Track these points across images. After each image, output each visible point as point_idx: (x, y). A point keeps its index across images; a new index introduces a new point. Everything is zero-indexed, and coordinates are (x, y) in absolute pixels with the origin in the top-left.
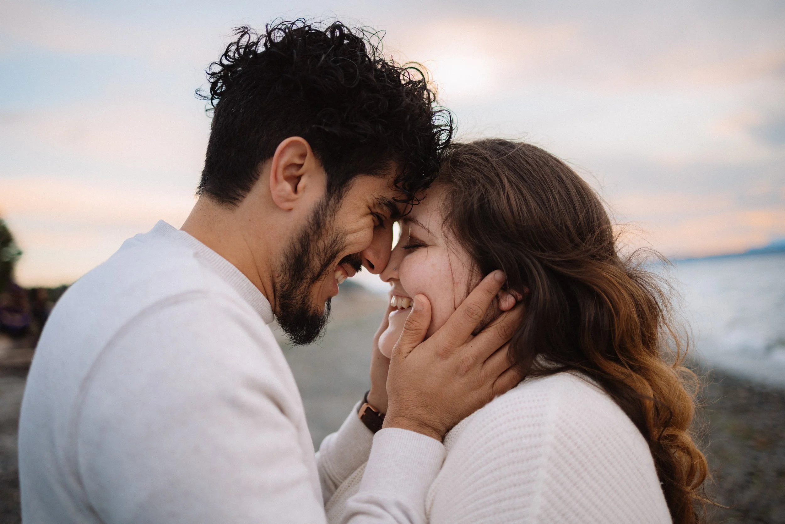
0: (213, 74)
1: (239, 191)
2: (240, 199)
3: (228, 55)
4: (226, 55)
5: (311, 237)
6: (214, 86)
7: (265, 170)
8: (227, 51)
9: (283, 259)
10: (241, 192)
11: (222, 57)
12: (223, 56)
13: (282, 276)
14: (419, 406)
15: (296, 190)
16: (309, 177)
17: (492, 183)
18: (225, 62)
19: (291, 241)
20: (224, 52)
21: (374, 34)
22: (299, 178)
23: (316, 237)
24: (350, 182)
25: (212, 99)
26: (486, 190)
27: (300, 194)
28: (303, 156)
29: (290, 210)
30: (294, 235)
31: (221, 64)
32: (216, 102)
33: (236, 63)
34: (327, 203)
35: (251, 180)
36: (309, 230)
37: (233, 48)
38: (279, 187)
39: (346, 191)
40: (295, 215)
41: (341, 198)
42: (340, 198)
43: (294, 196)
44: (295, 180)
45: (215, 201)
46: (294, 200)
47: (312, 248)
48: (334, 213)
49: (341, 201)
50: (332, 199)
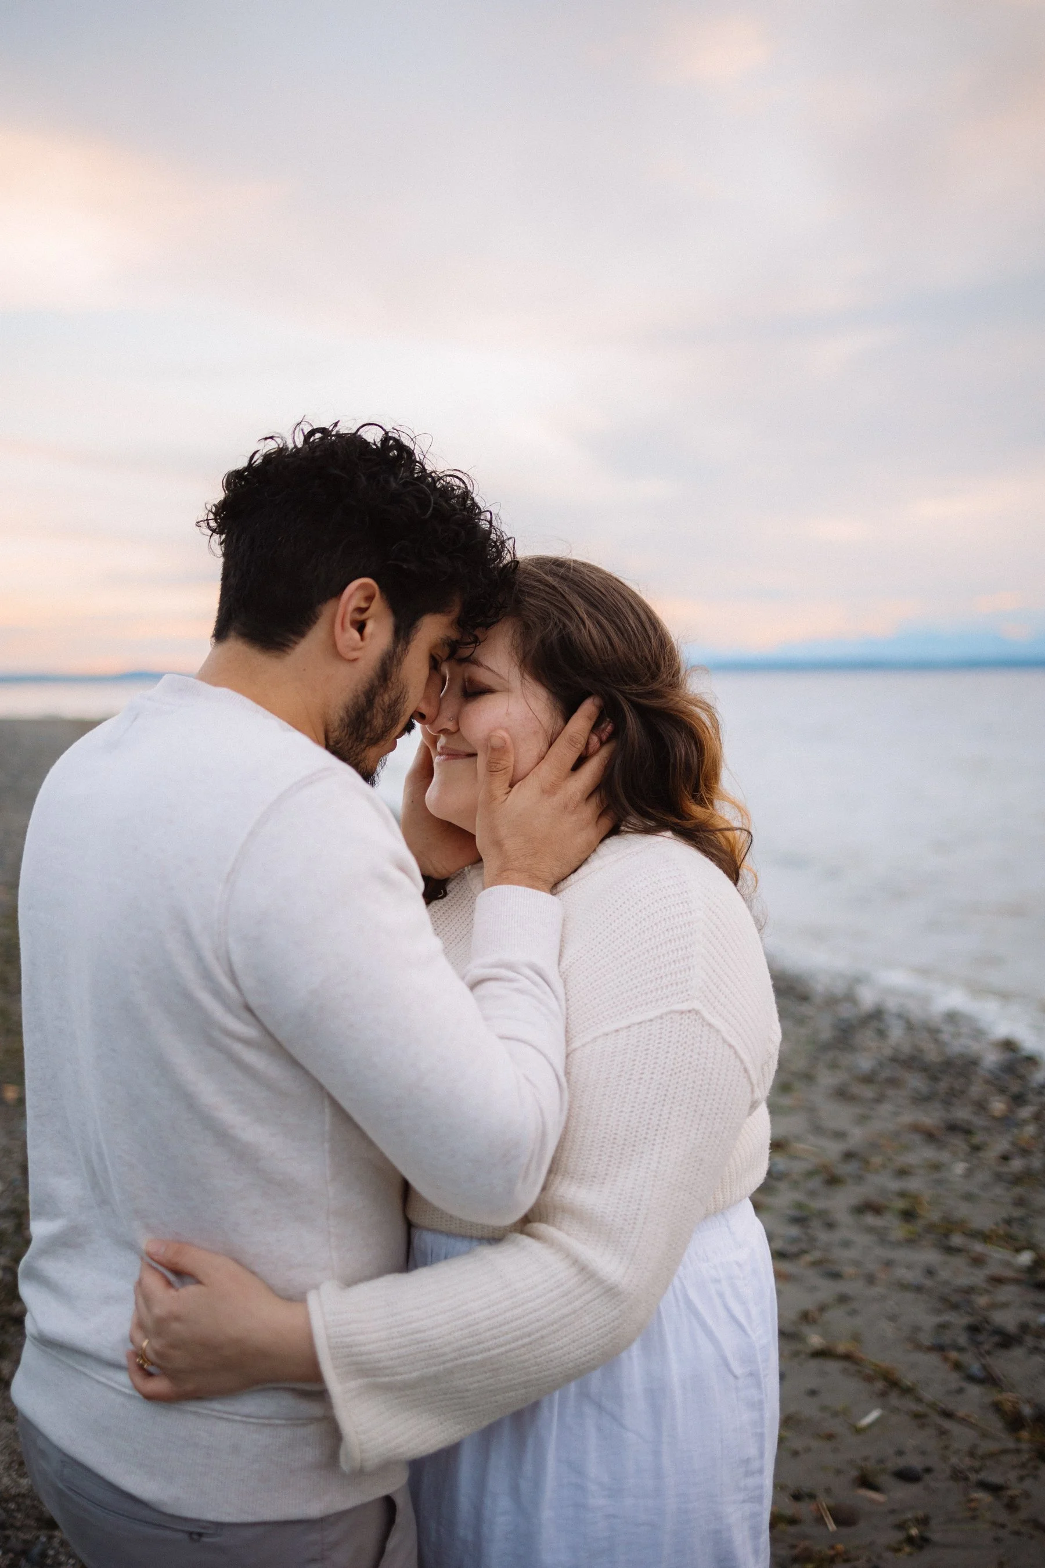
1: (290, 636)
2: (291, 645)
5: (377, 690)
9: (342, 713)
10: (292, 637)
15: (362, 637)
16: (375, 621)
17: (570, 618)
22: (364, 623)
23: (382, 691)
24: (419, 623)
26: (564, 625)
27: (367, 640)
28: (369, 599)
29: (355, 660)
34: (394, 650)
35: (307, 624)
36: (376, 683)
38: (347, 636)
39: (414, 634)
40: (361, 665)
42: (407, 644)
43: (361, 644)
44: (361, 627)
46: (360, 649)
47: (378, 700)
48: (400, 662)
49: (409, 647)
50: (400, 646)
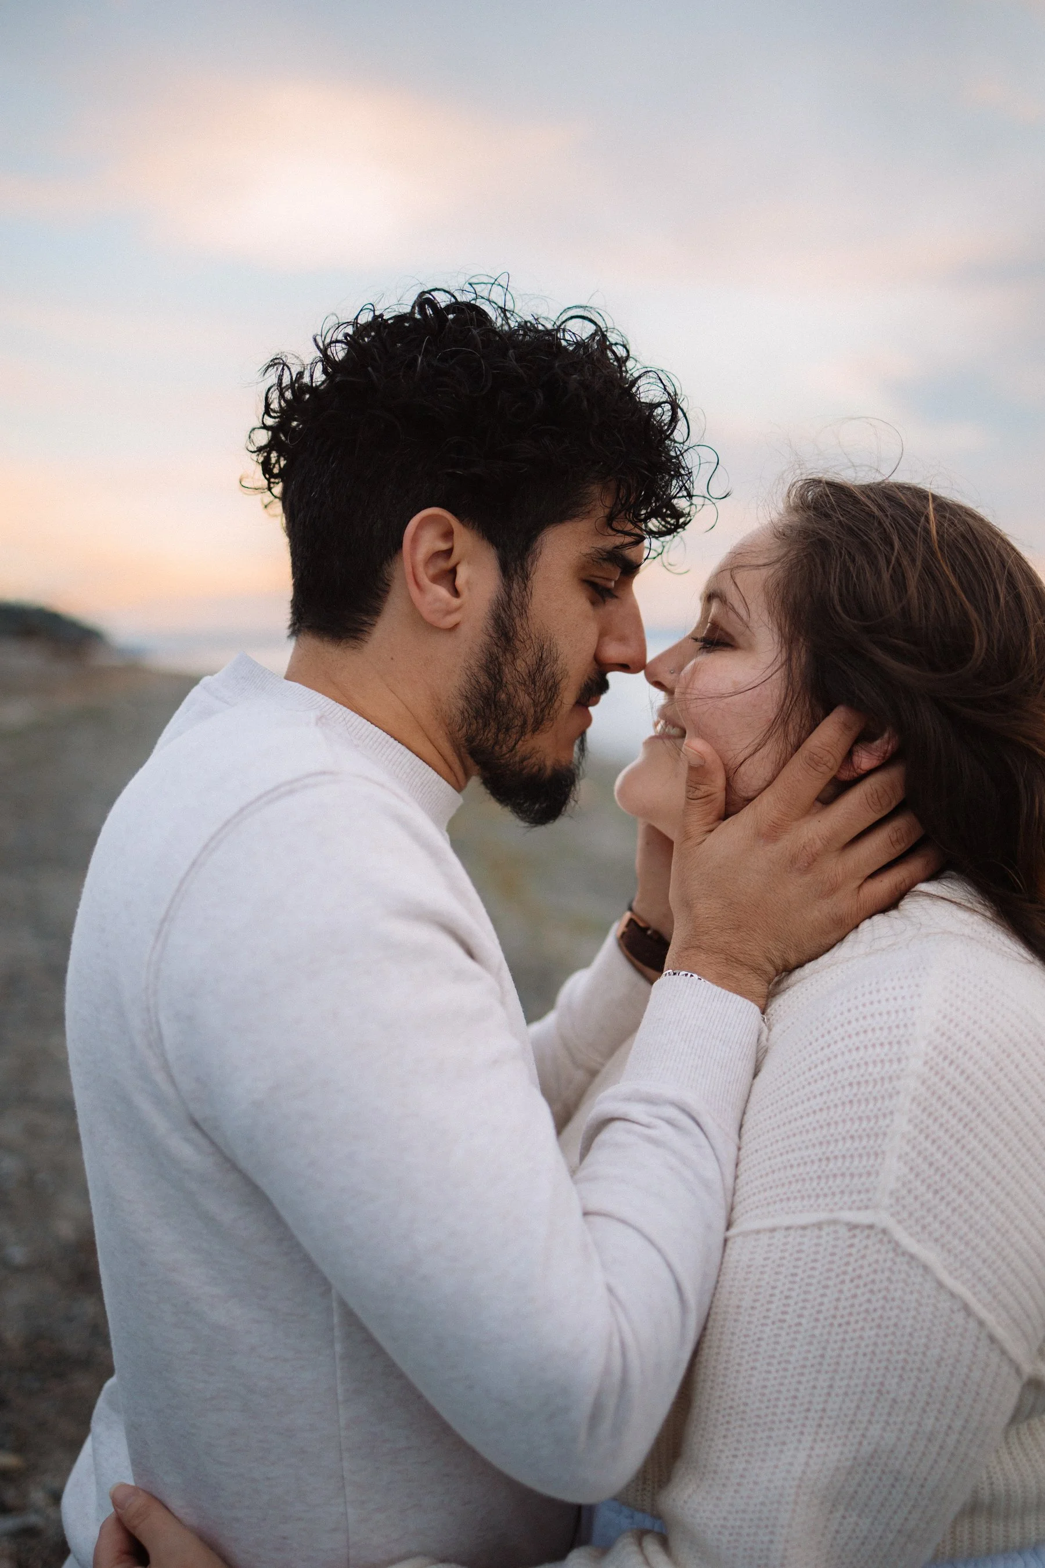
0: (260, 450)
1: (362, 617)
2: (368, 629)
3: (272, 409)
4: (268, 410)
5: (501, 659)
6: (266, 467)
7: (397, 574)
8: (267, 405)
9: (461, 703)
10: (365, 618)
11: (263, 418)
12: (263, 416)
13: (464, 728)
14: (727, 927)
15: (456, 593)
16: (469, 563)
18: (269, 422)
19: (468, 673)
20: (262, 409)
21: (493, 284)
22: (453, 572)
23: (509, 656)
24: (536, 544)
25: (270, 489)
27: (464, 595)
28: (448, 534)
29: (457, 625)
30: (472, 662)
31: (265, 427)
32: (278, 489)
33: (286, 414)
34: (509, 597)
35: (379, 597)
36: (495, 650)
37: (274, 395)
38: (429, 598)
39: (532, 564)
40: (465, 630)
41: (527, 579)
42: (525, 579)
43: (456, 602)
44: (449, 577)
45: (326, 639)
46: (458, 609)
47: (508, 674)
48: (523, 608)
49: (529, 584)
50: (515, 585)
